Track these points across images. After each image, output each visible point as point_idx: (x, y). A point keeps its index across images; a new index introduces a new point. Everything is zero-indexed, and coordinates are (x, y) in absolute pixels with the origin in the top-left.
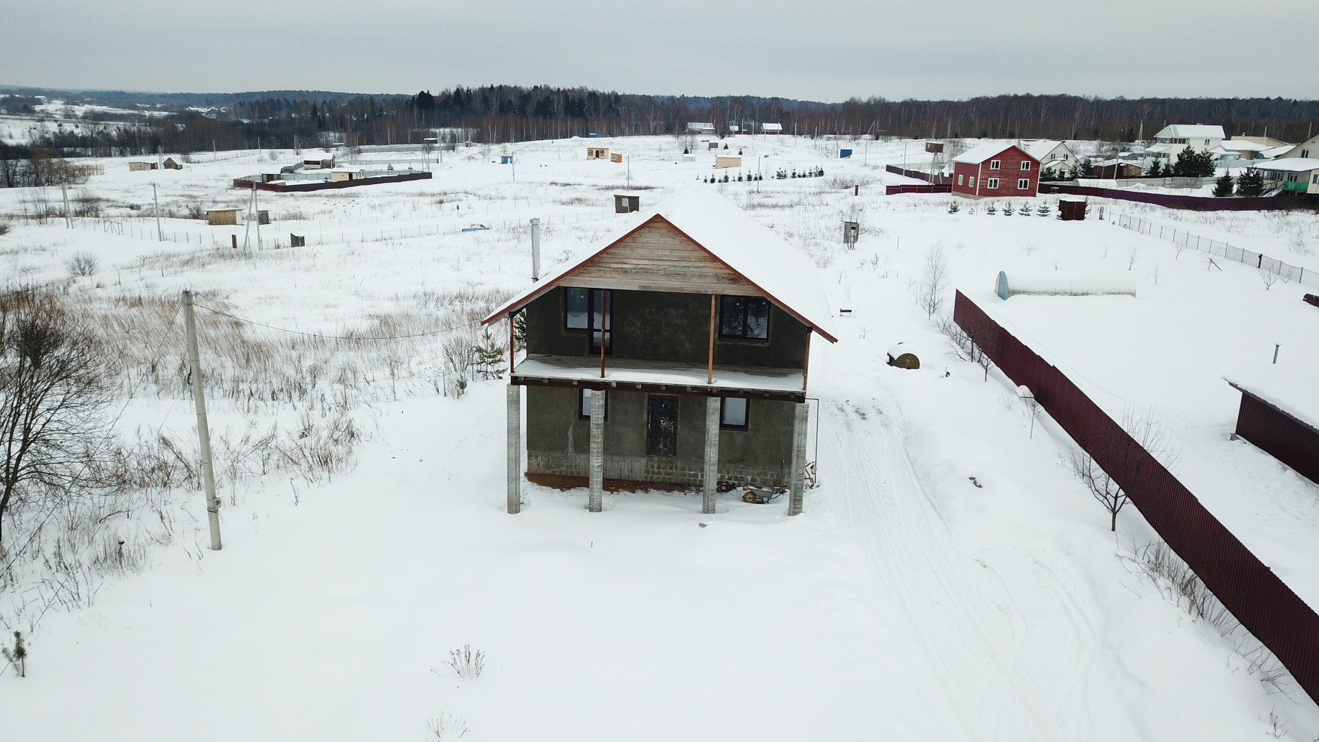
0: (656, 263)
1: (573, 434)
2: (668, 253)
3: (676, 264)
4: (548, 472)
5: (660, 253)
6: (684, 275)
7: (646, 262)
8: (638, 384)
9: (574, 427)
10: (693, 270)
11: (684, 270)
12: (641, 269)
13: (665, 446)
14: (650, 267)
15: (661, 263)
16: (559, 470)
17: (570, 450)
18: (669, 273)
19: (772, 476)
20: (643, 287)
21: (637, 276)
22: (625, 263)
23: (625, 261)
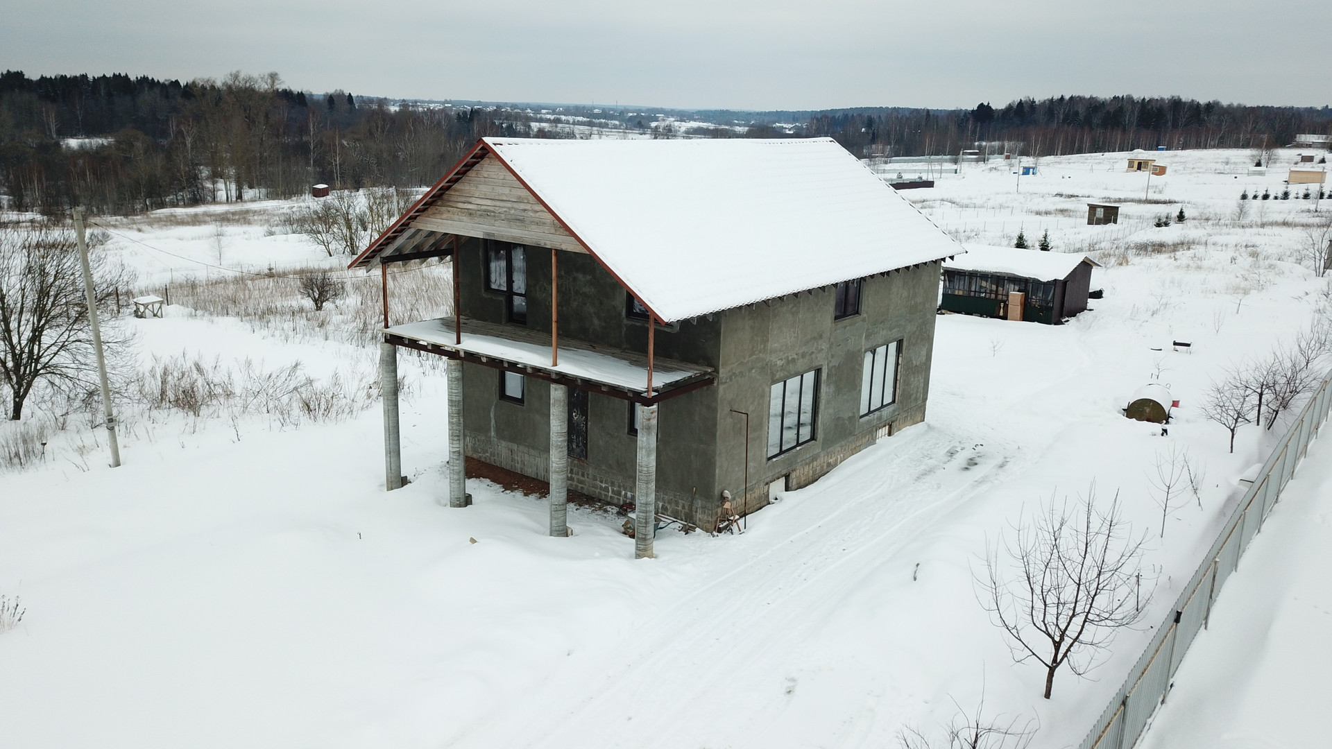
0: (498, 203)
1: (495, 416)
2: (507, 191)
3: (515, 205)
4: (475, 456)
5: (500, 192)
6: (520, 221)
7: (489, 202)
8: (483, 356)
9: (495, 406)
10: (531, 214)
11: (523, 214)
12: (485, 211)
13: (577, 446)
14: (492, 209)
15: (502, 204)
16: (484, 456)
17: (493, 434)
18: (509, 217)
19: (683, 507)
20: (488, 234)
21: (481, 220)
22: (470, 203)
23: (470, 200)
